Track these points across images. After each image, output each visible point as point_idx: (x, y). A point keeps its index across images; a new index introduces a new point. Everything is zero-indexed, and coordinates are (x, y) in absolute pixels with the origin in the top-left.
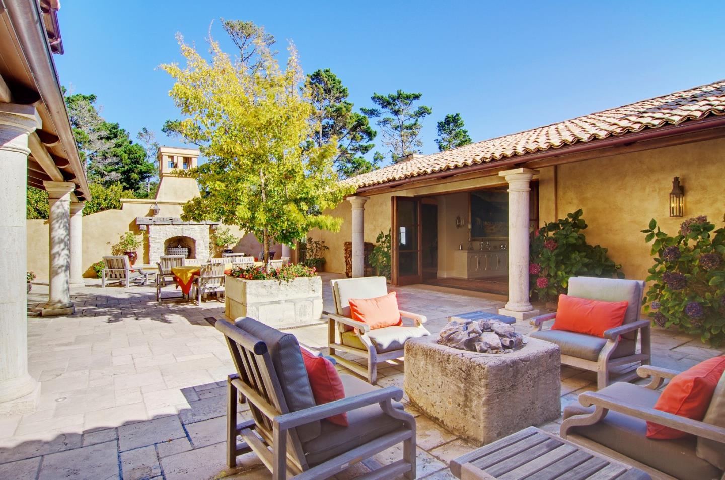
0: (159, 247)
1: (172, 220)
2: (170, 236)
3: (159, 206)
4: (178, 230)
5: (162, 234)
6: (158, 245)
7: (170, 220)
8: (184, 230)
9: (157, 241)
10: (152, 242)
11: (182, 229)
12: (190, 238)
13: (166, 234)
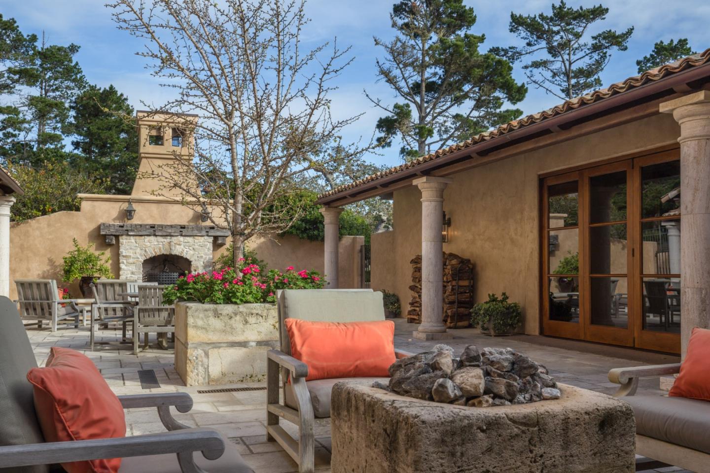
0: (134, 270)
1: (154, 227)
2: (151, 253)
3: (135, 206)
4: (163, 245)
5: (138, 250)
6: (133, 268)
7: (151, 227)
8: (172, 243)
9: (131, 260)
10: (123, 263)
11: (170, 243)
12: (182, 257)
13: (146, 251)
